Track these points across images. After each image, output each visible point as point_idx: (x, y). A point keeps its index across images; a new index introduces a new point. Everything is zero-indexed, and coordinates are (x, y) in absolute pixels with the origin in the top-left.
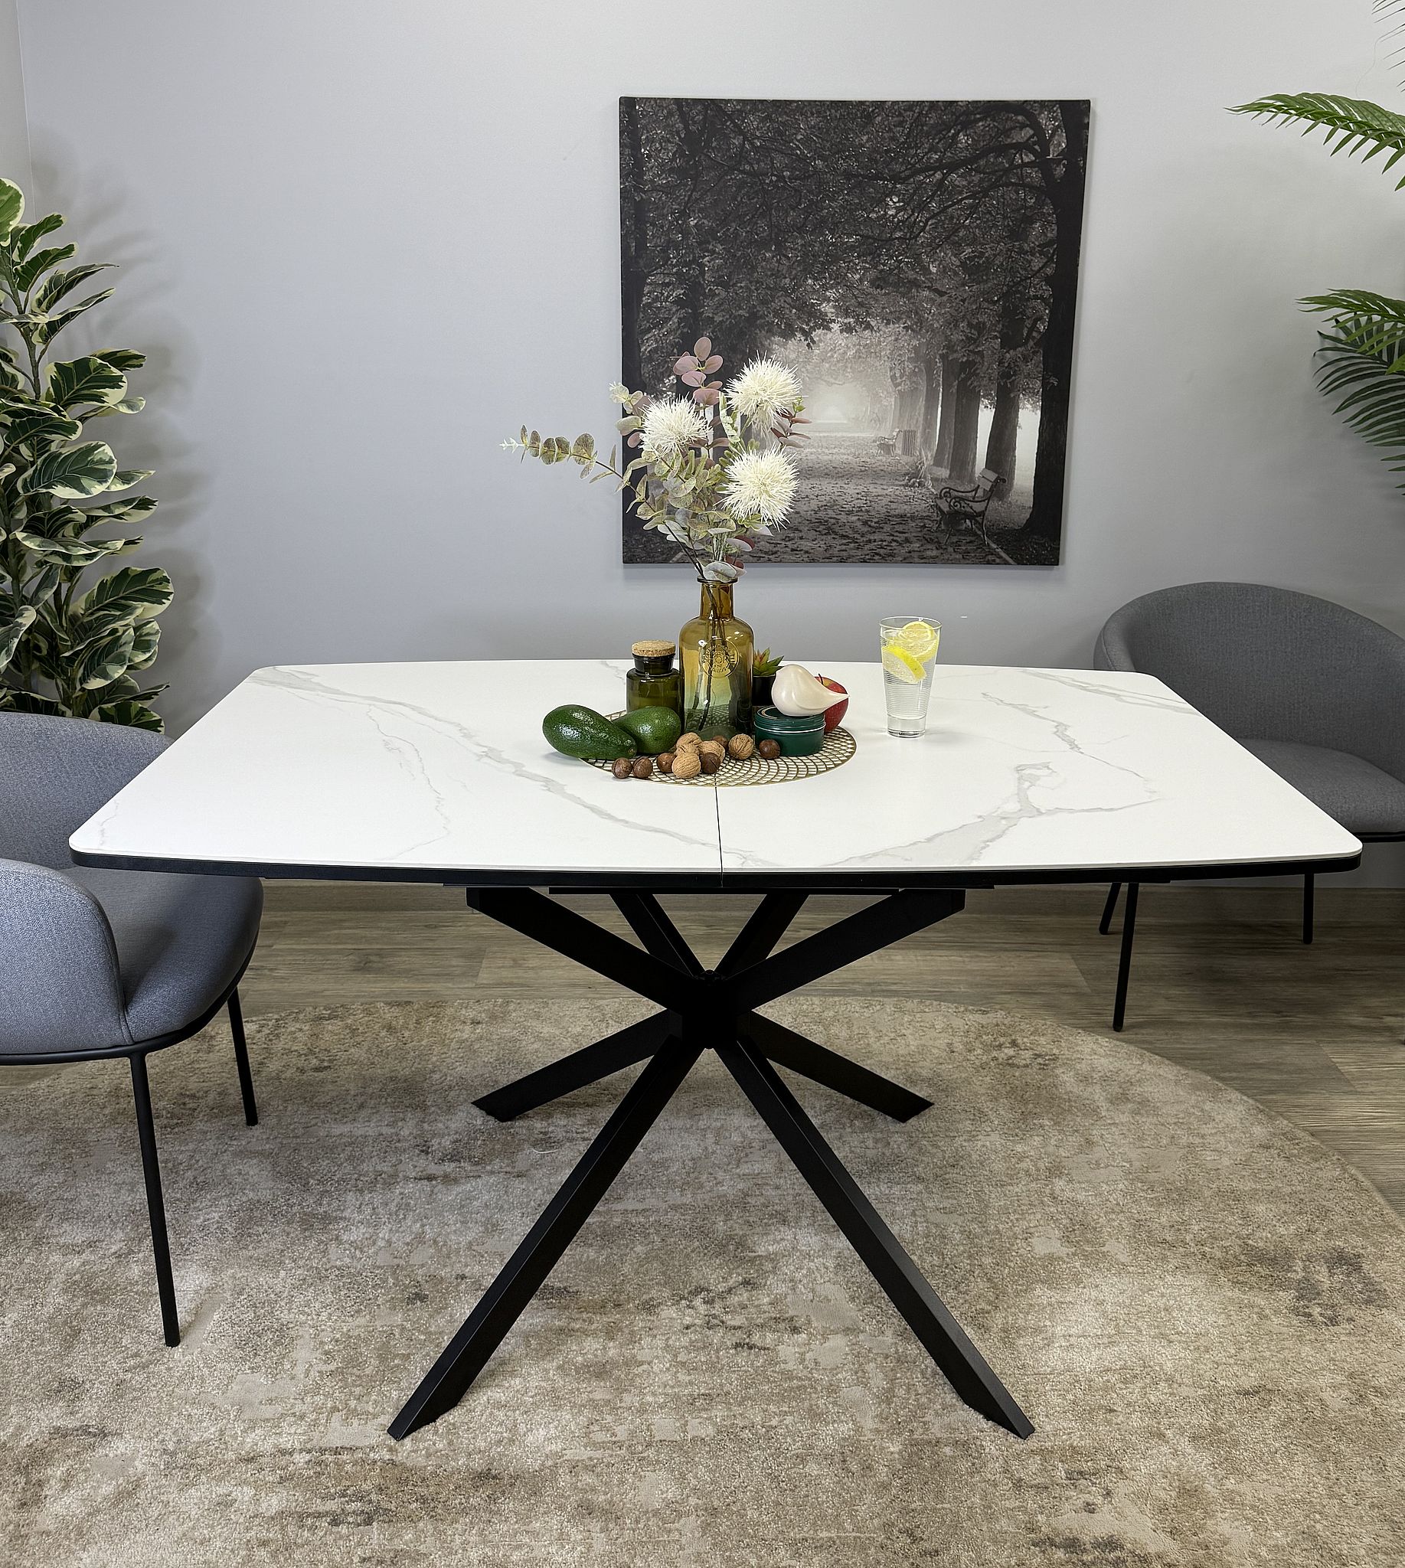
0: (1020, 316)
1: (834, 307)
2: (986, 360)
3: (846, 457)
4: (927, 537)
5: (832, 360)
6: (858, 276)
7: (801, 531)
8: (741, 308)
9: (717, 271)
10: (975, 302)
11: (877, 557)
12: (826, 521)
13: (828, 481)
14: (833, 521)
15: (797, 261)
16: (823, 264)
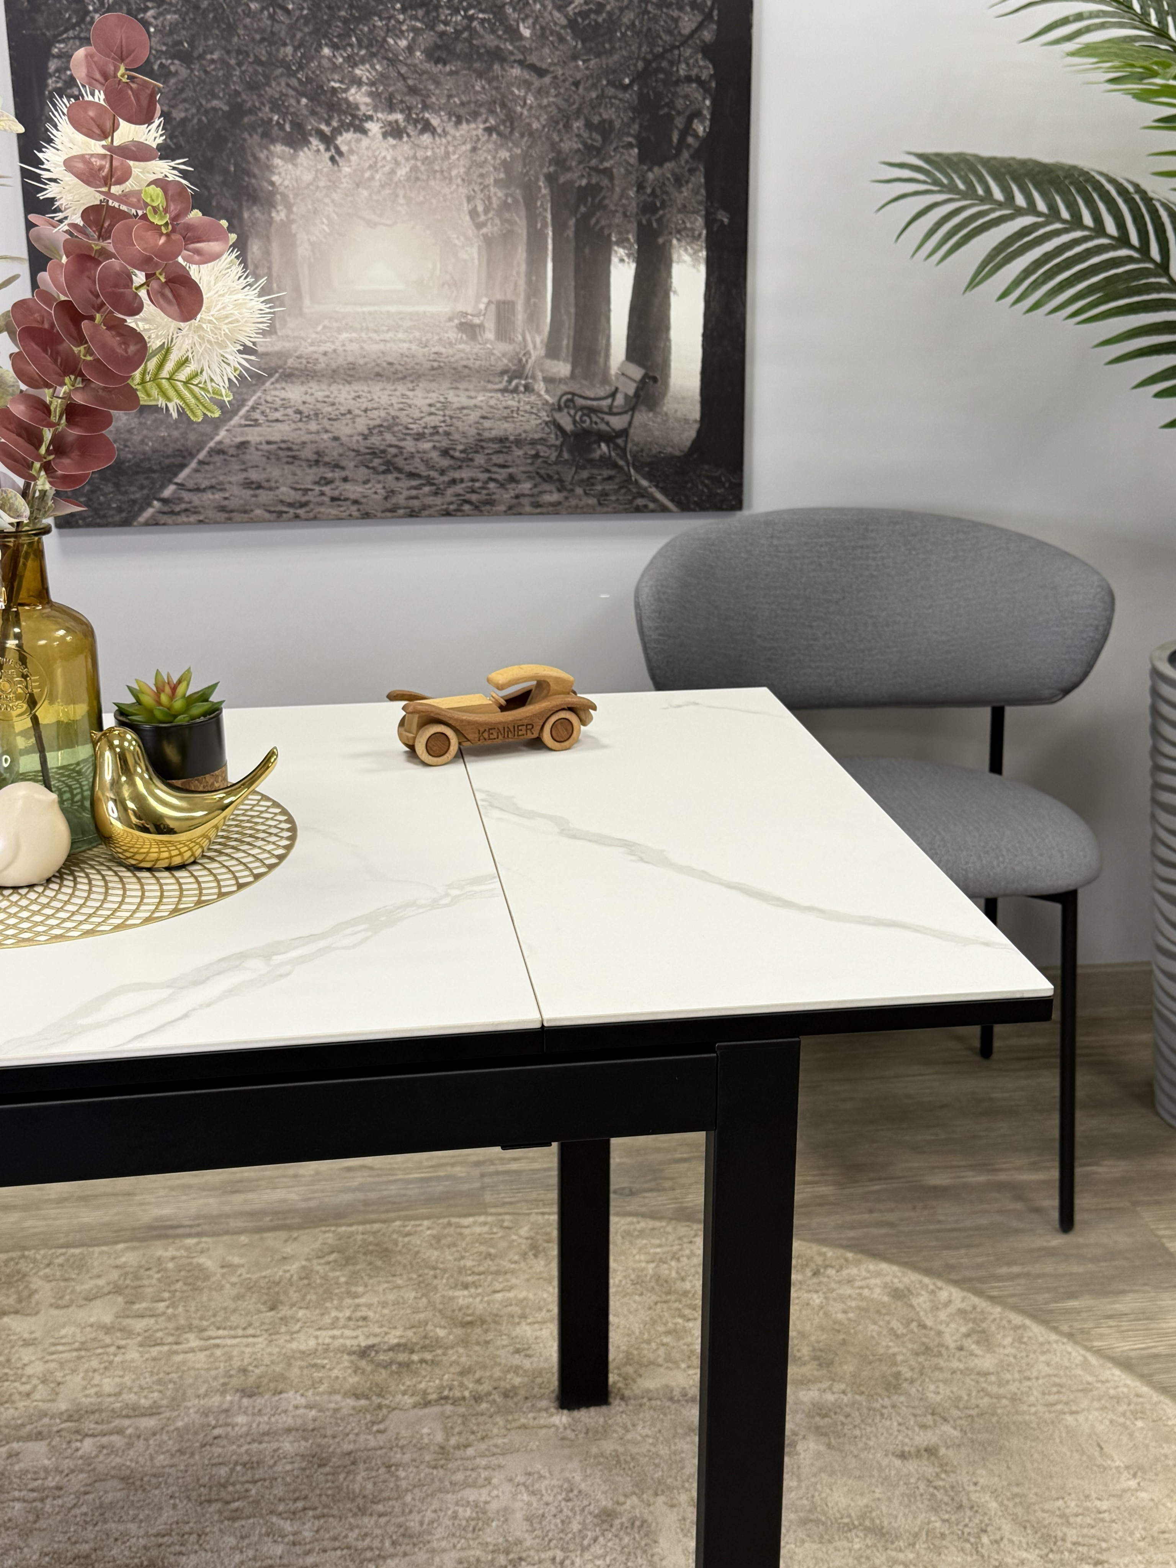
0: (666, 110)
1: (370, 94)
2: (616, 182)
3: (406, 345)
4: (542, 472)
5: (373, 184)
6: (403, 43)
7: (343, 468)
8: (215, 96)
9: (171, 33)
10: (594, 86)
11: (466, 507)
12: (383, 451)
13: (380, 385)
14: (393, 451)
15: (301, 16)
16: (345, 21)
